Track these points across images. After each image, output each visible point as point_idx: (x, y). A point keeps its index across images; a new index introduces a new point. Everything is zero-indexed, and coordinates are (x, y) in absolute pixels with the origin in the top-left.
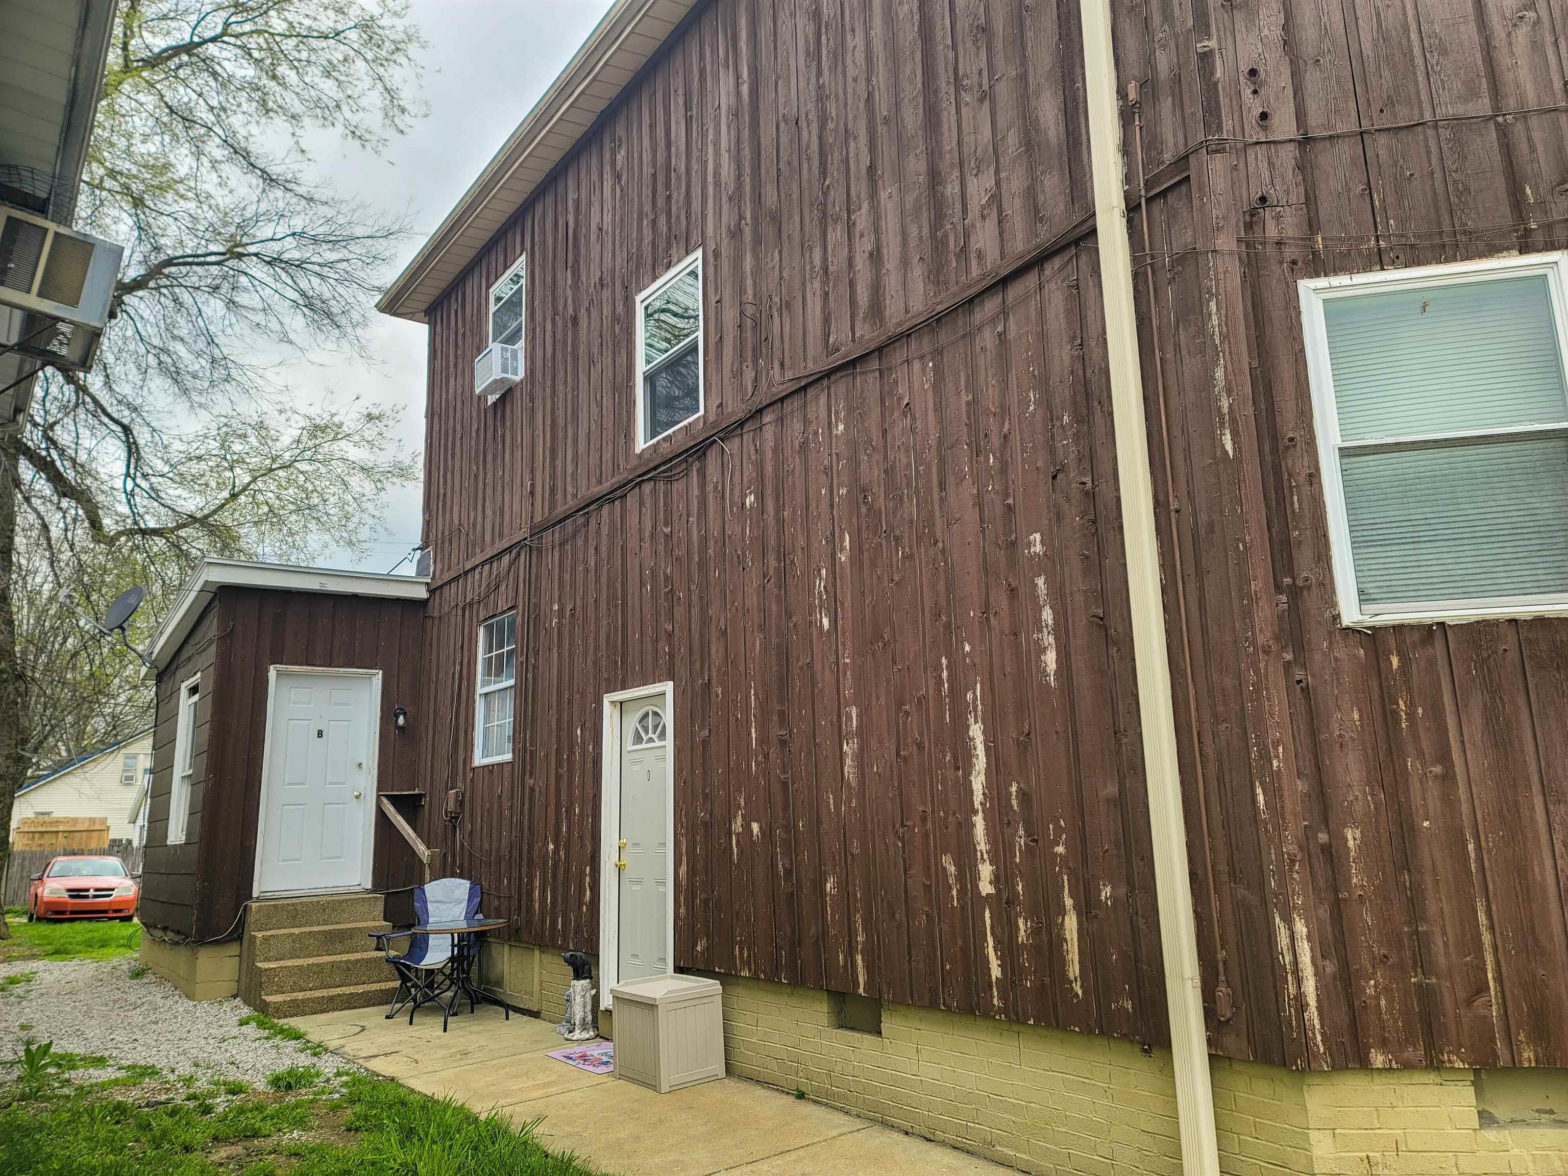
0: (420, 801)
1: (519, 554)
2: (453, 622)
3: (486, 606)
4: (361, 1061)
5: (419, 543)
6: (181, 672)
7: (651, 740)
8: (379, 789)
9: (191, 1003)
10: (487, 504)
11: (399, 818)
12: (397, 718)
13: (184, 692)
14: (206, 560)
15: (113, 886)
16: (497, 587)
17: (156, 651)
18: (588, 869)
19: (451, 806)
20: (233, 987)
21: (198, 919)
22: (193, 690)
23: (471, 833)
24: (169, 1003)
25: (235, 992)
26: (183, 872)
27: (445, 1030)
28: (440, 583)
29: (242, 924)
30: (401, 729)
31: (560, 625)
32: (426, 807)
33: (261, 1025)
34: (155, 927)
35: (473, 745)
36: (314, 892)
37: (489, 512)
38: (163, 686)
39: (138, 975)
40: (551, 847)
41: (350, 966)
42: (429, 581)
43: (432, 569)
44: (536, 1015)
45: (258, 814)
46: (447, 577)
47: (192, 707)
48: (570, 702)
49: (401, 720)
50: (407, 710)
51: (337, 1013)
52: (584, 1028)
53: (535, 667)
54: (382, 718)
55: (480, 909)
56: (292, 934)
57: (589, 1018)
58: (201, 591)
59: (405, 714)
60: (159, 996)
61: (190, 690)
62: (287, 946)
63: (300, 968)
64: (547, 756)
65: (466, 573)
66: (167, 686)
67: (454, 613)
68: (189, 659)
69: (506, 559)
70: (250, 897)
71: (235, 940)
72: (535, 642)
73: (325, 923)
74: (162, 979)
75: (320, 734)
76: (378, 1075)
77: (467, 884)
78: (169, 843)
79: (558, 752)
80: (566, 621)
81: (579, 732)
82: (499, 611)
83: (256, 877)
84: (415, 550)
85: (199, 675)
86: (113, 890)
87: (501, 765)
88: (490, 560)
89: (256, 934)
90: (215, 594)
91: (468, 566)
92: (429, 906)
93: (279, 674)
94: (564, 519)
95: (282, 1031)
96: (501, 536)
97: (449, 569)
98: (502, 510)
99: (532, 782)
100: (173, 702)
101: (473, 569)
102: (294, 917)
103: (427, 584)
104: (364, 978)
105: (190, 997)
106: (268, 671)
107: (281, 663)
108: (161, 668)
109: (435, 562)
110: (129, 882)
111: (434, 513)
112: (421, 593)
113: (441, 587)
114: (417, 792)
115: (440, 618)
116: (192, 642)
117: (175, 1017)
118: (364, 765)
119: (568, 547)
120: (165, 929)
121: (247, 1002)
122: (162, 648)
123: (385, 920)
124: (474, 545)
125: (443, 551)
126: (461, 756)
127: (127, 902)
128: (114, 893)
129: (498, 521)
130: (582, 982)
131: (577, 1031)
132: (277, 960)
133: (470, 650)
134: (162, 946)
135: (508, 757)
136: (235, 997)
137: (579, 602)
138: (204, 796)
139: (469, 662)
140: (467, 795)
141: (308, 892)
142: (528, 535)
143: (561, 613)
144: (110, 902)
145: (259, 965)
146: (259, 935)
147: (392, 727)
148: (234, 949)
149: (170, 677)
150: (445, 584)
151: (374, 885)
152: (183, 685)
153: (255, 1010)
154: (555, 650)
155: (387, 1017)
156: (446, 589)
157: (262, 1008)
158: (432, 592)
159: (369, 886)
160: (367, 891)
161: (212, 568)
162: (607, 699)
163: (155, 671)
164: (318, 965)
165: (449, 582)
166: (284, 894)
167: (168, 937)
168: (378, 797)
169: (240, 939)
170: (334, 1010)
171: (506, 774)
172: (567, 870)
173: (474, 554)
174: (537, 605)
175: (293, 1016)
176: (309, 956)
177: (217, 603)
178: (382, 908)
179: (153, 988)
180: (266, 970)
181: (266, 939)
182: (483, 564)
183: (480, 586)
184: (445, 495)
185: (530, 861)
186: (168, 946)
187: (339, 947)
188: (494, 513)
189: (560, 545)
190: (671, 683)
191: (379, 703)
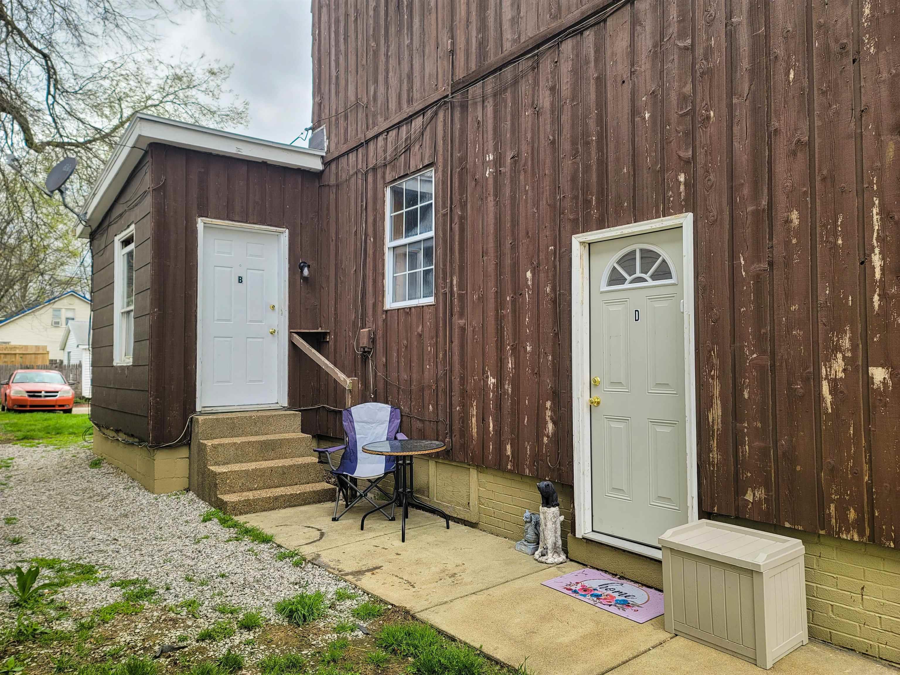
0: (325, 338)
1: (436, 113)
2: (353, 187)
3: (394, 168)
4: (350, 578)
5: (310, 125)
6: (113, 229)
7: (640, 280)
8: (290, 327)
9: (153, 496)
10: (391, 74)
11: (314, 351)
12: (302, 269)
13: (117, 244)
14: (139, 115)
15: (57, 390)
16: (408, 149)
17: (90, 212)
18: (548, 404)
19: (364, 342)
20: (185, 483)
21: (154, 428)
22: (126, 242)
23: (386, 365)
24: (132, 495)
25: (187, 487)
26: (132, 388)
27: (403, 541)
28: (336, 155)
29: (189, 434)
30: (306, 279)
31: (498, 175)
32: (331, 343)
33: (223, 522)
34: (107, 428)
35: (383, 291)
36: (243, 408)
37: (393, 81)
38: (96, 242)
39: (96, 464)
40: (492, 381)
41: (285, 471)
42: (324, 154)
43: (326, 144)
44: (473, 525)
45: (196, 344)
46: (344, 149)
47: (126, 256)
48: (514, 247)
49: (306, 272)
50: (310, 263)
51: (283, 511)
52: (555, 551)
53: (462, 218)
54: (290, 269)
55: (401, 429)
56: (235, 444)
57: (560, 542)
58: (134, 147)
59: (309, 266)
60: (122, 486)
61: (123, 242)
62: (232, 453)
63: (247, 472)
64: (482, 299)
65: (367, 142)
66: (101, 242)
67: (353, 180)
68: (121, 215)
69: (418, 122)
70: (194, 411)
71: (184, 445)
72: (461, 194)
73: (257, 434)
74: (119, 471)
75: (240, 280)
76: (386, 603)
77: (388, 408)
78: (115, 364)
79: (499, 296)
80: (506, 169)
81: (529, 274)
82: (412, 169)
83: (198, 395)
84: (307, 130)
85: (133, 227)
86: (57, 392)
87: (421, 308)
88: (398, 125)
89: (205, 442)
90: (146, 152)
91: (370, 134)
92: (356, 425)
93: (206, 226)
94: (500, 68)
95: (247, 532)
96: (410, 101)
97: (346, 140)
98: (410, 77)
99: (462, 322)
100: (108, 253)
101: (376, 137)
102: (233, 429)
103: (322, 157)
104: (296, 480)
105: (150, 489)
106: (196, 223)
107: (207, 217)
108: (94, 227)
109: (329, 138)
110: (67, 388)
111: (326, 97)
112: (317, 165)
113: (338, 158)
114: (320, 330)
115: (337, 186)
116: (122, 201)
117: (142, 510)
118: (276, 307)
119: (508, 95)
120: (117, 431)
121: (201, 496)
122: (96, 207)
123: (303, 431)
124: (374, 116)
125: (337, 127)
126: (370, 301)
127: (68, 400)
128: (59, 395)
129: (405, 87)
130: (553, 509)
131: (550, 555)
132: (224, 464)
133: (375, 209)
134: (115, 444)
135: (431, 300)
136: (188, 490)
137: (525, 148)
138: (151, 327)
139: (375, 220)
140: (380, 333)
141: (238, 409)
142: (449, 93)
143: (498, 161)
144: (56, 400)
145: (211, 468)
146: (209, 443)
147: (298, 277)
148: (184, 452)
149: (102, 234)
150: (343, 155)
151: (289, 404)
152: (117, 239)
153: (211, 504)
154: (491, 198)
155: (334, 519)
156: (343, 161)
157: (221, 505)
158: (327, 164)
159: (286, 405)
160: (284, 408)
161: (144, 124)
162: (577, 240)
163: (89, 230)
164: (260, 470)
165: (347, 153)
166: (220, 409)
167: (121, 437)
168: (290, 333)
169: (189, 445)
170: (279, 508)
171: (427, 316)
172: (517, 402)
173: (374, 124)
174: (463, 159)
175: (246, 513)
176: (250, 461)
177: (149, 159)
178: (300, 423)
179: (112, 478)
180: (220, 474)
181: (214, 447)
182: (388, 131)
183: (385, 151)
184: (337, 78)
185: (464, 393)
186: (121, 445)
187: (272, 454)
188: (401, 82)
189: (495, 95)
190: (690, 216)
191: (287, 257)
